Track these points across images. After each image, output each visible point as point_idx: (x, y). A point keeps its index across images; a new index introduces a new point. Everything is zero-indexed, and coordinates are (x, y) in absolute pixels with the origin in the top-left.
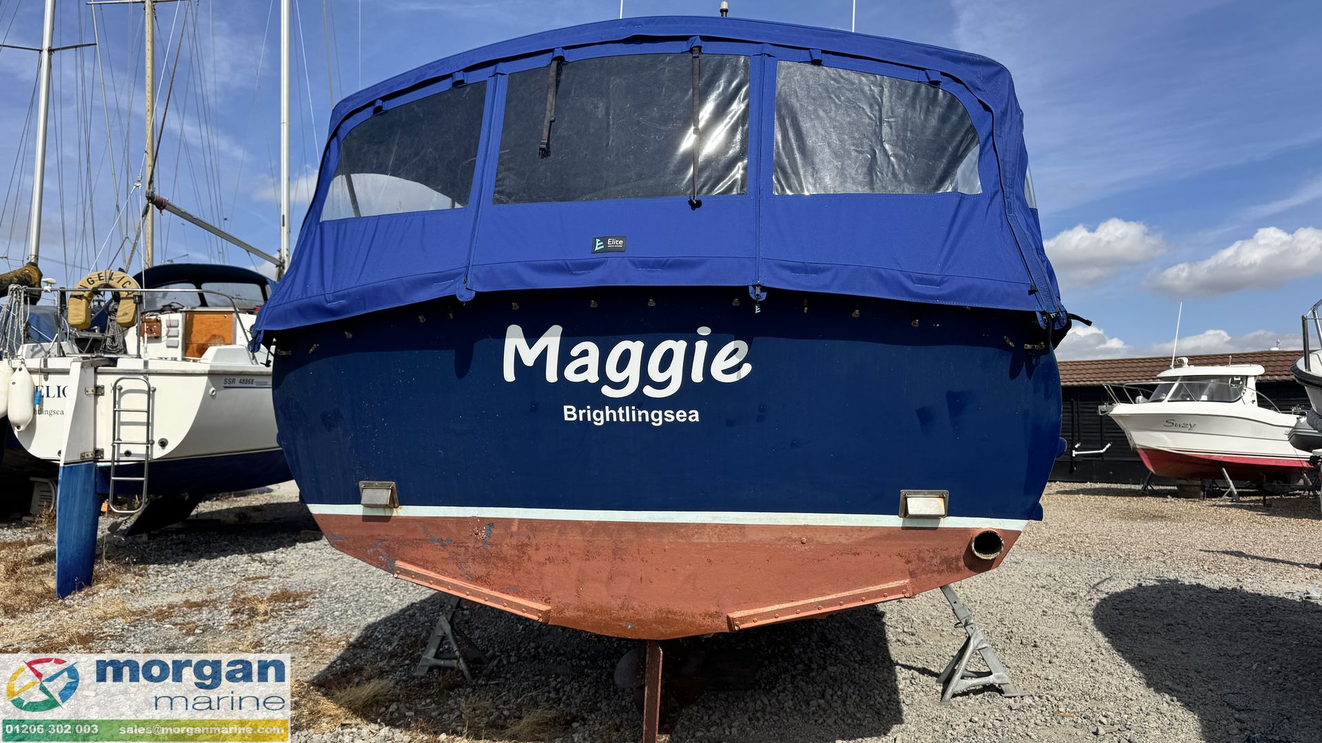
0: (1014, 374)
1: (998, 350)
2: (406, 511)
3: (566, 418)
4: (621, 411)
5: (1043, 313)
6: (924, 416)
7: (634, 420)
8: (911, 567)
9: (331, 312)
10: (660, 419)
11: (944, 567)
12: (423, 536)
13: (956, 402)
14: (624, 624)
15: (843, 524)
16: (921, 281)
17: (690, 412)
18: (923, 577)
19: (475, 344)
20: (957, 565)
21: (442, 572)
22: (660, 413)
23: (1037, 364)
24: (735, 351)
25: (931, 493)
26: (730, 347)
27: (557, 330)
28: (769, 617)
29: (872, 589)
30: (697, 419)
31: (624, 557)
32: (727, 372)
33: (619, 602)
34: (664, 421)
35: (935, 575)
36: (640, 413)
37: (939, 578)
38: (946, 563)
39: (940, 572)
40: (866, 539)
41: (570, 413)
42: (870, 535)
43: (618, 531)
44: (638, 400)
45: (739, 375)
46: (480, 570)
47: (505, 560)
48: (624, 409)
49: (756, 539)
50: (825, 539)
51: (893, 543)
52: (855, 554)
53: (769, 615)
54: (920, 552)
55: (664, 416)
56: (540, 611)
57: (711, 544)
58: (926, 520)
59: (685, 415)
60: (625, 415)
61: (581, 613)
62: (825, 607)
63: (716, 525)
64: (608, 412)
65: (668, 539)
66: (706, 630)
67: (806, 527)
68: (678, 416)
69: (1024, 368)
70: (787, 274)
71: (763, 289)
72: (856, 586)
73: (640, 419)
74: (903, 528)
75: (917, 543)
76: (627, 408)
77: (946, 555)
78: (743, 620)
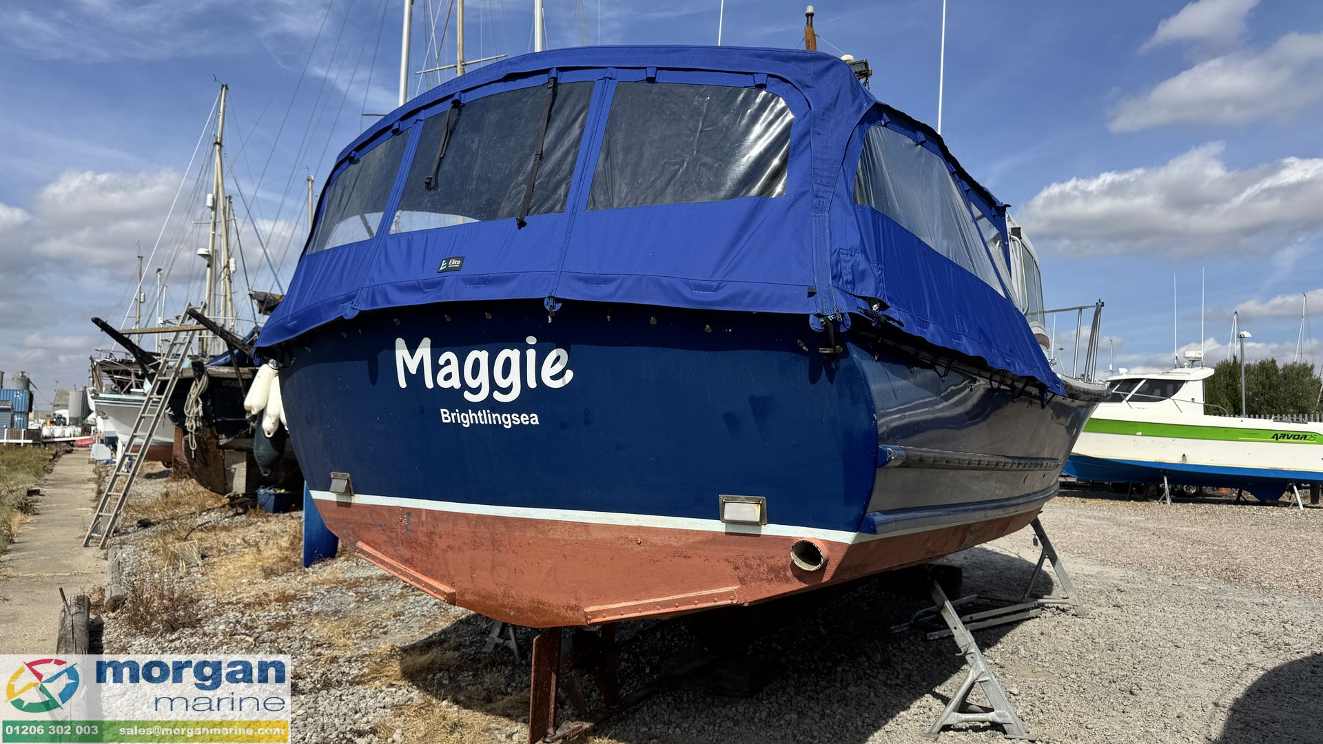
0: (814, 379)
1: (794, 354)
2: (360, 499)
3: (444, 421)
4: (480, 414)
5: (819, 316)
6: (731, 419)
7: (490, 423)
8: (741, 573)
9: (291, 331)
10: (509, 421)
11: (773, 576)
12: (370, 521)
13: (760, 407)
14: (507, 610)
15: (671, 526)
16: (699, 287)
17: (531, 416)
18: (753, 584)
19: (379, 355)
20: (785, 575)
21: (385, 553)
22: (508, 416)
23: (837, 368)
24: (558, 359)
25: (748, 499)
26: (553, 355)
27: (426, 342)
28: (615, 614)
29: (704, 593)
30: (537, 422)
31: (500, 548)
32: (555, 378)
33: (502, 589)
34: (512, 423)
35: (765, 584)
36: (494, 416)
37: (769, 586)
38: (774, 571)
39: (770, 581)
40: (693, 543)
41: (446, 416)
42: (698, 538)
43: (493, 524)
44: (490, 404)
45: (564, 381)
46: (406, 553)
47: (421, 545)
48: (482, 412)
49: (599, 538)
50: (657, 540)
51: (720, 548)
52: (685, 557)
53: (615, 611)
54: (746, 559)
55: (512, 420)
56: (445, 593)
57: (563, 539)
58: (747, 526)
59: (527, 418)
60: (484, 417)
61: (476, 598)
62: (662, 608)
63: (566, 523)
64: (471, 415)
65: (530, 533)
66: (569, 622)
67: (639, 528)
68: (522, 419)
69: (824, 373)
70: (580, 286)
71: (557, 300)
72: (691, 589)
73: (495, 423)
74: (727, 533)
75: (743, 549)
76: (484, 411)
77: (772, 563)
78: (594, 614)
